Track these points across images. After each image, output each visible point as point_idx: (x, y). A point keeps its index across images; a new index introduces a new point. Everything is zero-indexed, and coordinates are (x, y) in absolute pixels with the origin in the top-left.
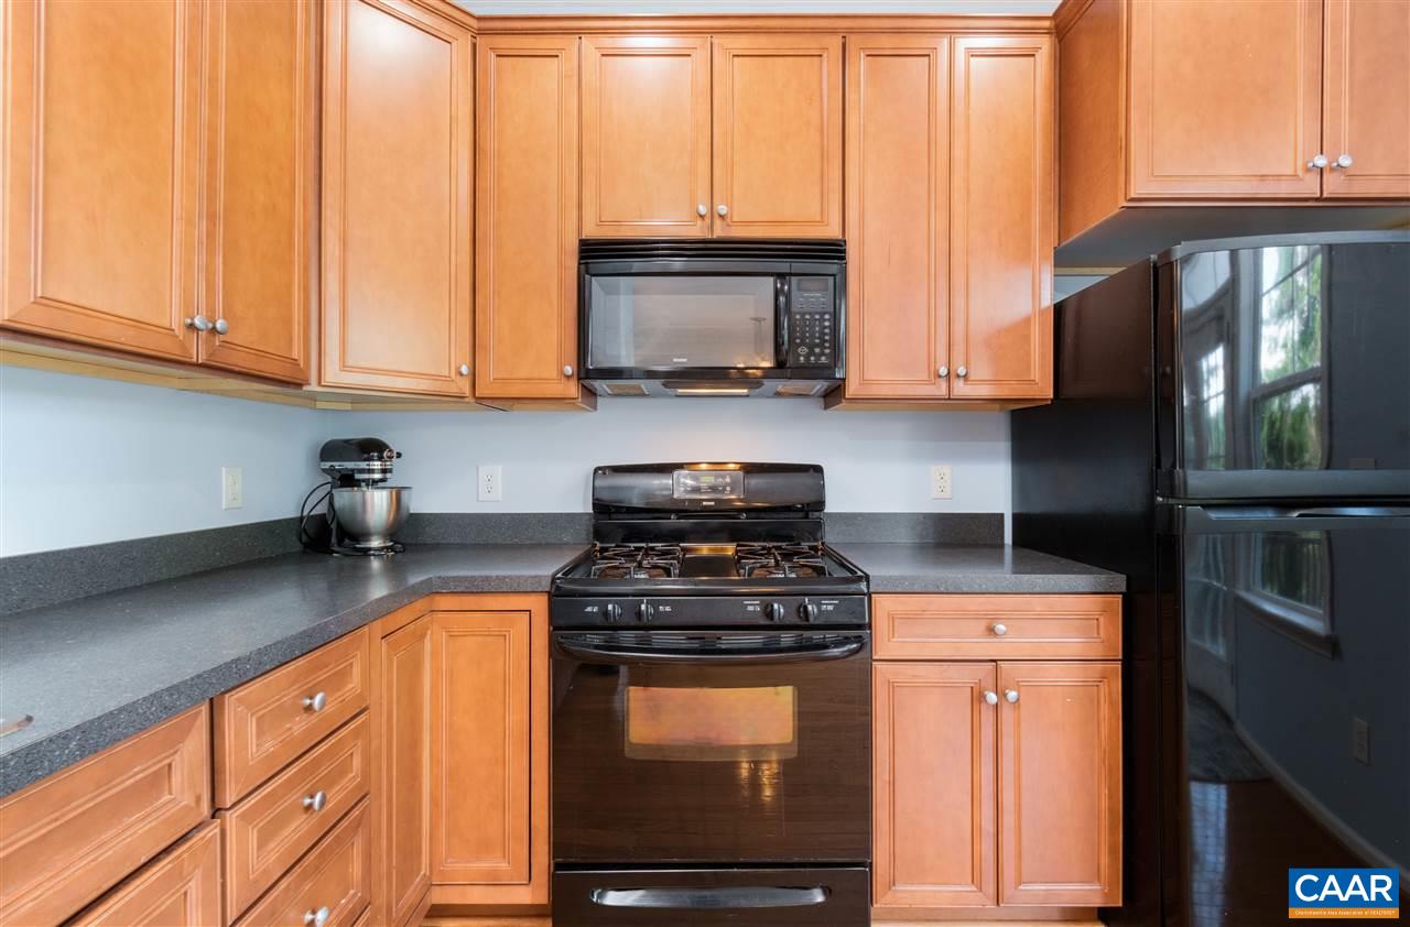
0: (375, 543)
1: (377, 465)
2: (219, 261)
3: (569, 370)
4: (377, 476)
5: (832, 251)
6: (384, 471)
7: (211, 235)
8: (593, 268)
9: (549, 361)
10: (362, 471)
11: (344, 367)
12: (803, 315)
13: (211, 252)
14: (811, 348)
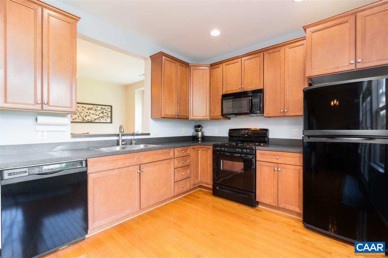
0: (200, 139)
1: (200, 129)
2: (179, 107)
3: (221, 114)
4: (200, 130)
5: (261, 91)
6: (201, 129)
7: (178, 104)
8: (223, 99)
9: (218, 113)
10: (198, 129)
11: (193, 116)
12: (254, 103)
13: (178, 106)
14: (256, 108)
